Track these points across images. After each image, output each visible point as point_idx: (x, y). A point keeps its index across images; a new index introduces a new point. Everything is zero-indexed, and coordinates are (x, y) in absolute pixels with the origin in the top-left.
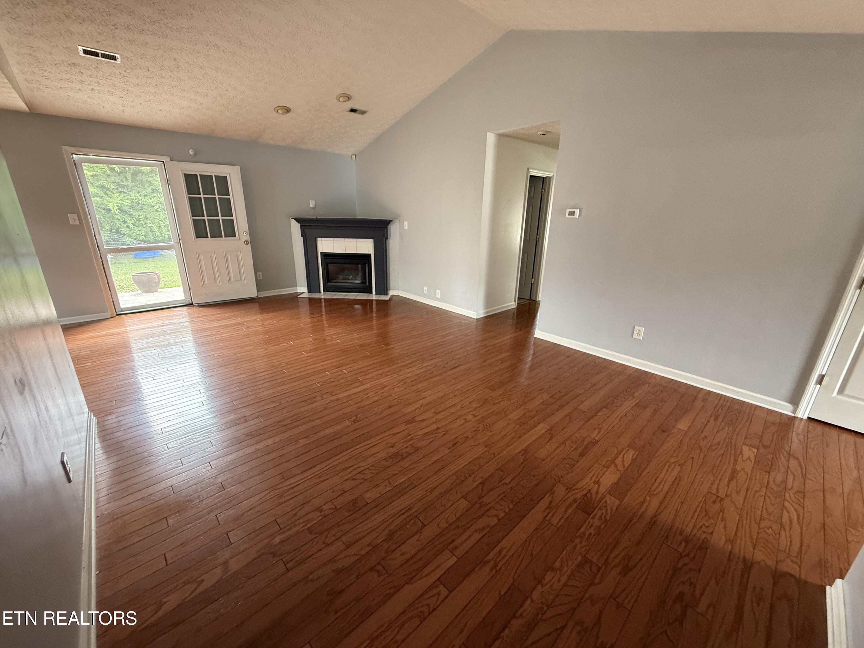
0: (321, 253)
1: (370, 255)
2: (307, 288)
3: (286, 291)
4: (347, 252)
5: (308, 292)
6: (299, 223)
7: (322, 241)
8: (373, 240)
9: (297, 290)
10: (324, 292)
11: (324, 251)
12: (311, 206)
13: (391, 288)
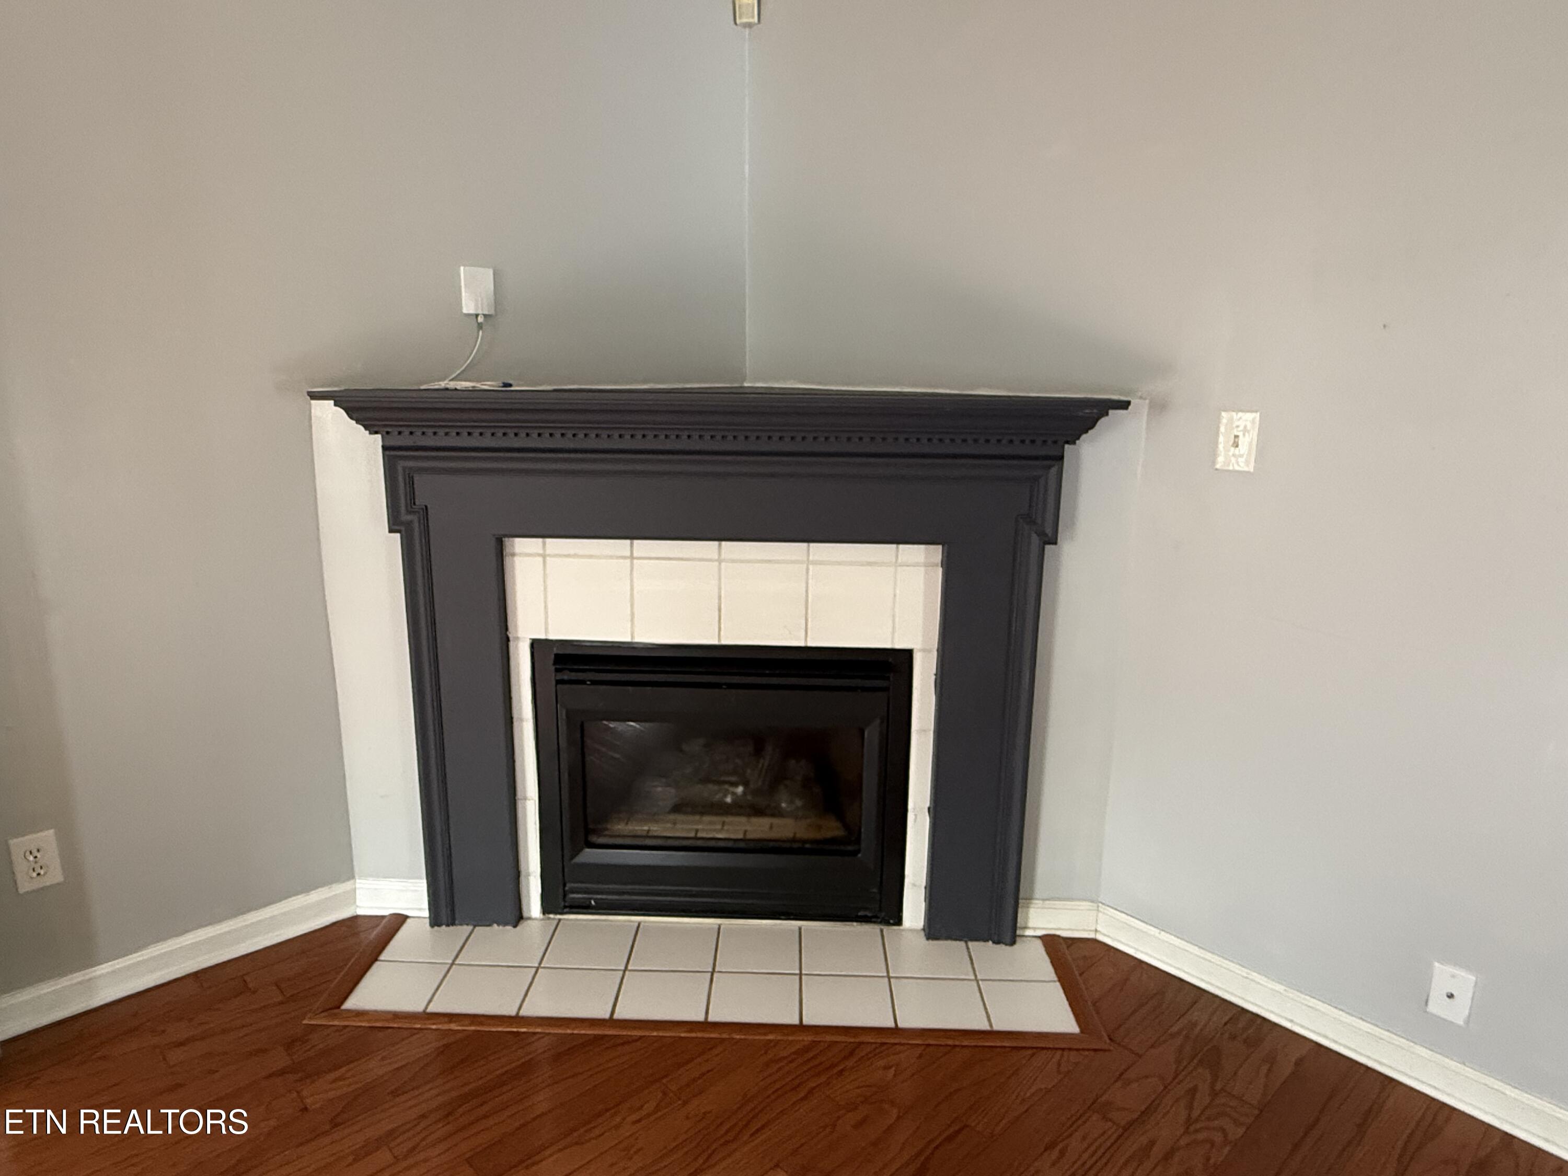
0: (536, 645)
1: (907, 655)
2: (422, 885)
3: (272, 924)
4: (728, 640)
5: (435, 921)
6: (372, 428)
7: (544, 556)
8: (935, 553)
9: (351, 896)
10: (548, 907)
11: (556, 634)
12: (468, 307)
13: (1040, 888)
